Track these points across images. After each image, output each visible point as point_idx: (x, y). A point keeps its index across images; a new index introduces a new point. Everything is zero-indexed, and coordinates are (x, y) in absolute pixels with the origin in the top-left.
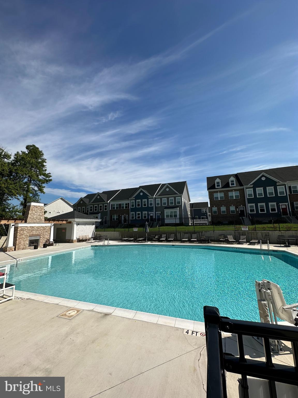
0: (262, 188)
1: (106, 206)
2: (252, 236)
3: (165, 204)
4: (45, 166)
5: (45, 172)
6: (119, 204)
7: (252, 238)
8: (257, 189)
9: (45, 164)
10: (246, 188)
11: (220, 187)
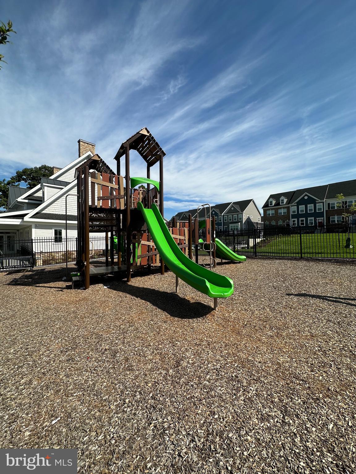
3: (230, 220)
8: (300, 206)
10: (291, 206)
11: (273, 205)
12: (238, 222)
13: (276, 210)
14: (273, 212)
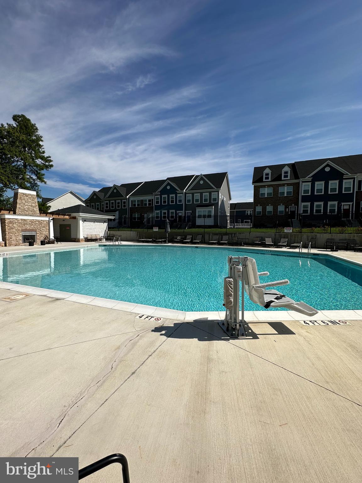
0: (323, 183)
1: (124, 203)
2: (295, 240)
3: (197, 200)
4: (42, 146)
5: (44, 155)
6: (141, 200)
7: (295, 241)
8: (316, 183)
9: (41, 143)
10: (303, 182)
11: (270, 180)
12: (210, 205)
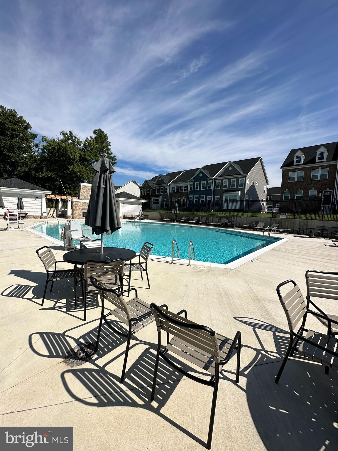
1: (166, 189)
6: (179, 186)
12: (237, 190)
13: (307, 172)
14: (301, 174)
